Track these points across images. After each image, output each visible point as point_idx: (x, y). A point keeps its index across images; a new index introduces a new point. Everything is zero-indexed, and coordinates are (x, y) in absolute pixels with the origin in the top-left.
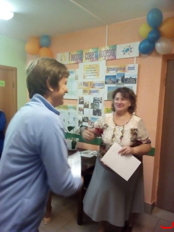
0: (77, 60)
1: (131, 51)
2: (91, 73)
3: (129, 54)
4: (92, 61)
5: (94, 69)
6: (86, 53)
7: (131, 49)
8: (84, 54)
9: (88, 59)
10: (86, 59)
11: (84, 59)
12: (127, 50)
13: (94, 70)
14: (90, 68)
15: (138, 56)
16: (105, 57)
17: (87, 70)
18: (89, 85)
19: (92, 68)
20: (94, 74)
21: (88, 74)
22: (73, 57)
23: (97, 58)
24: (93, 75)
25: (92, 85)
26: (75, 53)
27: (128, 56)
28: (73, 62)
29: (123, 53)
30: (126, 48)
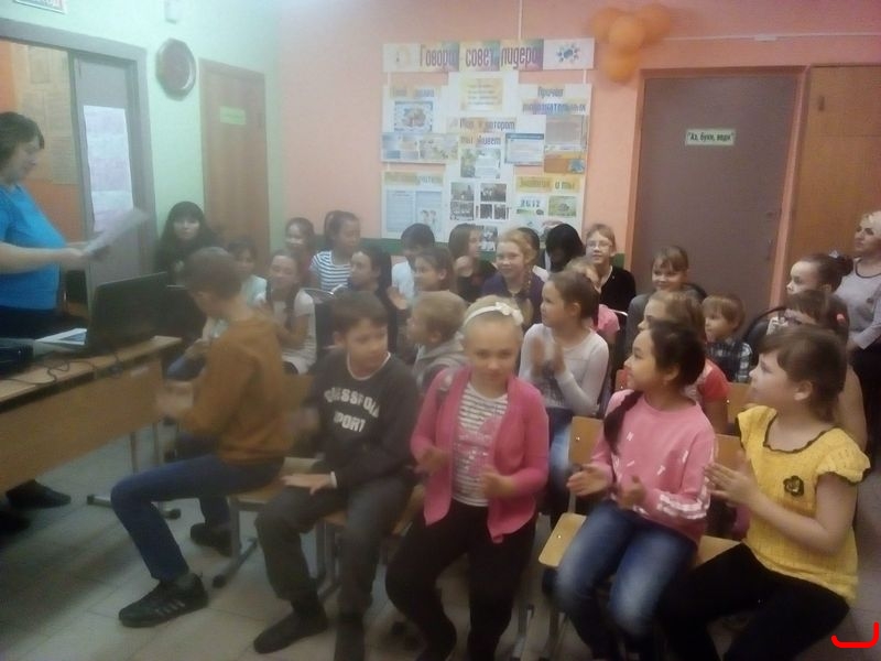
0: (445, 64)
1: (575, 57)
2: (482, 98)
3: (572, 61)
4: (484, 70)
5: (490, 89)
6: (468, 51)
7: (576, 51)
8: (463, 52)
9: (474, 65)
10: (468, 65)
11: (462, 63)
12: (568, 53)
13: (490, 92)
14: (480, 86)
15: (592, 67)
16: (517, 63)
17: (472, 90)
18: (476, 124)
19: (485, 86)
20: (490, 101)
21: (471, 101)
22: (431, 58)
23: (496, 65)
24: (488, 103)
25: (484, 125)
26: (439, 47)
27: (569, 66)
28: (432, 68)
29: (557, 59)
30: (566, 49)
